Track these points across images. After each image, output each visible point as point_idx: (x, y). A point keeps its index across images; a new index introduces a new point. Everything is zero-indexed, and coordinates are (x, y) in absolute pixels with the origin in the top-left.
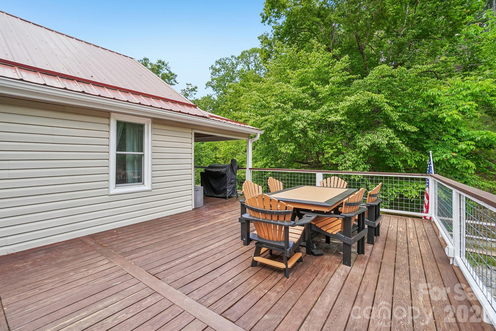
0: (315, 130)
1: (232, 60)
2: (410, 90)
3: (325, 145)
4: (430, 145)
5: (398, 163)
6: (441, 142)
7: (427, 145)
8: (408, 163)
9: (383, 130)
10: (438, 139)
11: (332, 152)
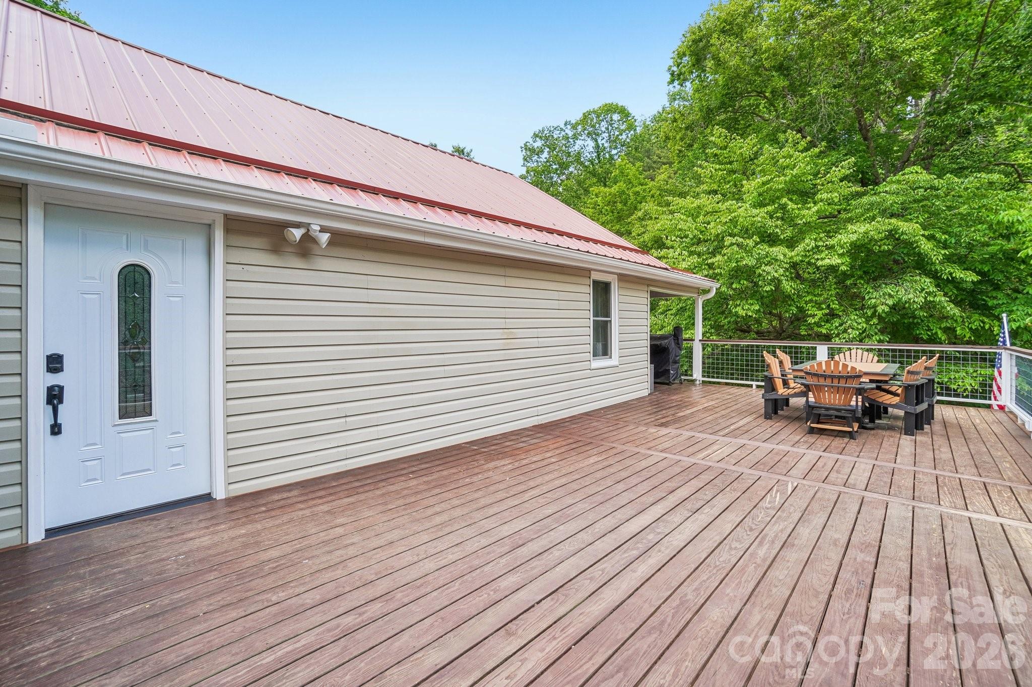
0: (792, 278)
1: (567, 131)
2: (964, 209)
3: (806, 303)
4: (1000, 302)
5: (936, 333)
6: (1024, 296)
7: (995, 302)
8: (958, 332)
9: (915, 278)
10: (1016, 291)
11: (819, 314)
